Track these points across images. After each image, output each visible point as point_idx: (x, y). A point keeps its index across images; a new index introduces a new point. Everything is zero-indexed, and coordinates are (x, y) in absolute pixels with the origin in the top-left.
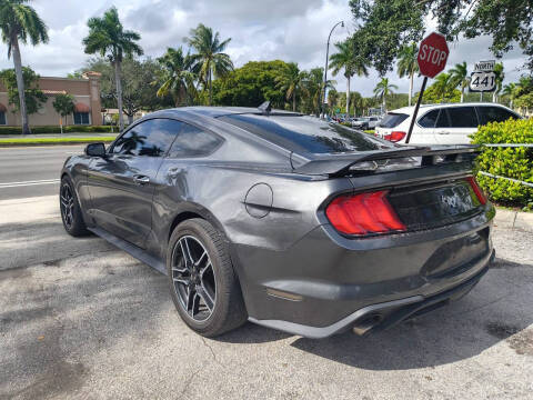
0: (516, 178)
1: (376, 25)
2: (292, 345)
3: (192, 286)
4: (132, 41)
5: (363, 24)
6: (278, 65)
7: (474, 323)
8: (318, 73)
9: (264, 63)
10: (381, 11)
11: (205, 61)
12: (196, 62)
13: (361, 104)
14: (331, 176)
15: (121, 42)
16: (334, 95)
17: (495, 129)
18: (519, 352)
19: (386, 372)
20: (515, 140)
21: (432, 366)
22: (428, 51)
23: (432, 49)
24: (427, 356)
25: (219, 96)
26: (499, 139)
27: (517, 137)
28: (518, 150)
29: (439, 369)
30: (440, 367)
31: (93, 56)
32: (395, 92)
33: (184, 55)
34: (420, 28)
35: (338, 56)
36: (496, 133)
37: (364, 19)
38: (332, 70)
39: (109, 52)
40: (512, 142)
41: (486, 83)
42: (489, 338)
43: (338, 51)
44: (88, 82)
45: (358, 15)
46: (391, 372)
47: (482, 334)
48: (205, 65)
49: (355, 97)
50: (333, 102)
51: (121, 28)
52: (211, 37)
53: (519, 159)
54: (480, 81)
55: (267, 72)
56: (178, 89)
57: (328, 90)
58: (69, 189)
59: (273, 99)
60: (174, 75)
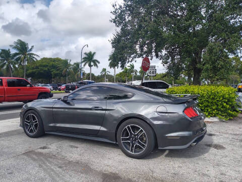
2: (165, 157)
3: (132, 142)
6: (58, 60)
8: (77, 65)
12: (17, 56)
22: (144, 63)
23: (146, 62)
25: (29, 72)
32: (109, 74)
33: (11, 52)
41: (153, 73)
43: (85, 56)
54: (151, 72)
57: (82, 72)
58: (33, 116)
59: (56, 75)
60: (5, 62)
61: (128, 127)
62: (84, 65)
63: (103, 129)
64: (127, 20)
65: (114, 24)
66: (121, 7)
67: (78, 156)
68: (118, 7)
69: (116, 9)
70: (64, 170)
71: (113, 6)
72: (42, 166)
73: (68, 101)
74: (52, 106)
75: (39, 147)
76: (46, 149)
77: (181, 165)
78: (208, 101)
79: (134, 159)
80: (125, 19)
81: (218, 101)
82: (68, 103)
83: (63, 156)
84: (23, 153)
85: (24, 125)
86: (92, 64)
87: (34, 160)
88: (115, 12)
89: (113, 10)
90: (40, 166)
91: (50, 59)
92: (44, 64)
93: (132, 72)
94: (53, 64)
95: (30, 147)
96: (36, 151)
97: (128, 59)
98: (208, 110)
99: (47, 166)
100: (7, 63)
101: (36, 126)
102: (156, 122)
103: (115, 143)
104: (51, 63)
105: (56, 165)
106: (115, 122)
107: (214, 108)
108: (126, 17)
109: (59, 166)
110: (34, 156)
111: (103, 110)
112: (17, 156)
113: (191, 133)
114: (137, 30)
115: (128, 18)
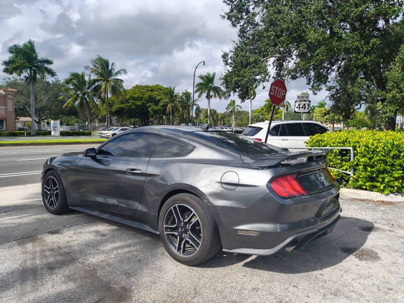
0: (335, 167)
1: (239, 71)
2: (243, 266)
3: (181, 235)
4: (46, 65)
5: (230, 69)
6: (159, 88)
7: (334, 248)
8: (187, 95)
9: (147, 87)
10: (242, 62)
11: (103, 84)
12: (96, 84)
13: (217, 117)
14: (269, 167)
15: (36, 67)
16: (199, 110)
17: (320, 138)
18: (360, 260)
19: (299, 274)
20: (332, 145)
21: (321, 269)
22: (275, 89)
23: (277, 88)
24: (317, 265)
25: (114, 109)
26: (323, 144)
27: (333, 143)
28: (334, 151)
29: (325, 270)
30: (325, 269)
31: (10, 76)
32: (240, 110)
33: (87, 78)
34: (267, 74)
35: (200, 84)
36: (321, 141)
37: (231, 66)
38: (198, 94)
39: (25, 74)
40: (331, 146)
41: (305, 108)
42: (344, 254)
43: (201, 81)
44: (5, 96)
45: (227, 64)
46: (302, 274)
47: (339, 253)
48: (103, 87)
49: (213, 113)
50: (197, 115)
51: (36, 56)
52: (108, 66)
53: (335, 156)
54: (301, 106)
55: (150, 93)
56: (81, 104)
57: (195, 107)
58: (54, 180)
59: (155, 112)
60: (79, 93)
61: (175, 208)
62: (200, 96)
63: (142, 208)
65: (229, 22)
73: (98, 157)
76: (56, 235)
78: (385, 162)
84: (18, 238)
86: (212, 93)
92: (136, 95)
94: (150, 96)
95: (35, 230)
98: (384, 179)
100: (80, 95)
101: (57, 196)
102: (216, 203)
104: (148, 94)
106: (157, 197)
107: (396, 175)
110: (29, 245)
111: (142, 174)
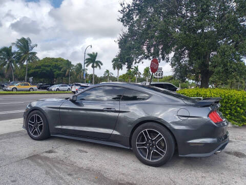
3: (149, 148)
6: (61, 60)
8: (80, 65)
16: (87, 75)
22: (153, 64)
25: (30, 72)
32: (112, 75)
41: (160, 75)
43: (89, 57)
56: (8, 68)
57: (85, 73)
58: (38, 117)
59: (58, 75)
60: (6, 60)
61: (145, 132)
62: (87, 66)
63: (115, 132)
64: (135, 19)
65: (122, 23)
66: (129, 6)
67: (89, 162)
68: (126, 6)
69: (124, 8)
70: (74, 178)
71: (121, 5)
72: (49, 173)
73: (77, 101)
74: (59, 106)
75: (45, 151)
76: (53, 153)
77: (204, 175)
79: (151, 167)
80: (133, 19)
81: (231, 105)
82: (77, 104)
83: (71, 161)
84: (27, 157)
85: (27, 126)
87: (40, 165)
88: (123, 11)
89: (121, 8)
90: (47, 173)
91: (53, 59)
92: (46, 64)
93: (136, 74)
94: (55, 65)
95: (34, 151)
96: (42, 155)
97: (136, 60)
99: (55, 173)
100: (8, 62)
101: (41, 128)
102: (176, 127)
103: (129, 148)
104: (54, 63)
105: (64, 172)
106: (130, 126)
107: (227, 112)
108: (134, 17)
109: (69, 173)
110: (40, 161)
111: (116, 112)
112: (20, 161)
113: (215, 139)
114: (146, 30)
115: (136, 18)
